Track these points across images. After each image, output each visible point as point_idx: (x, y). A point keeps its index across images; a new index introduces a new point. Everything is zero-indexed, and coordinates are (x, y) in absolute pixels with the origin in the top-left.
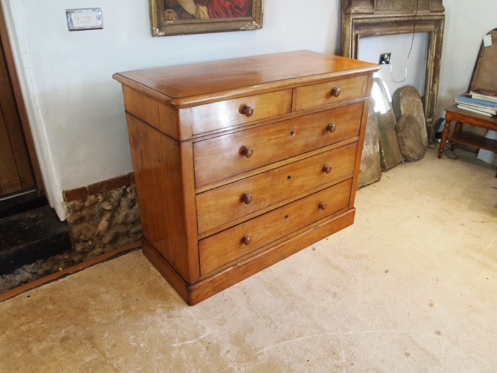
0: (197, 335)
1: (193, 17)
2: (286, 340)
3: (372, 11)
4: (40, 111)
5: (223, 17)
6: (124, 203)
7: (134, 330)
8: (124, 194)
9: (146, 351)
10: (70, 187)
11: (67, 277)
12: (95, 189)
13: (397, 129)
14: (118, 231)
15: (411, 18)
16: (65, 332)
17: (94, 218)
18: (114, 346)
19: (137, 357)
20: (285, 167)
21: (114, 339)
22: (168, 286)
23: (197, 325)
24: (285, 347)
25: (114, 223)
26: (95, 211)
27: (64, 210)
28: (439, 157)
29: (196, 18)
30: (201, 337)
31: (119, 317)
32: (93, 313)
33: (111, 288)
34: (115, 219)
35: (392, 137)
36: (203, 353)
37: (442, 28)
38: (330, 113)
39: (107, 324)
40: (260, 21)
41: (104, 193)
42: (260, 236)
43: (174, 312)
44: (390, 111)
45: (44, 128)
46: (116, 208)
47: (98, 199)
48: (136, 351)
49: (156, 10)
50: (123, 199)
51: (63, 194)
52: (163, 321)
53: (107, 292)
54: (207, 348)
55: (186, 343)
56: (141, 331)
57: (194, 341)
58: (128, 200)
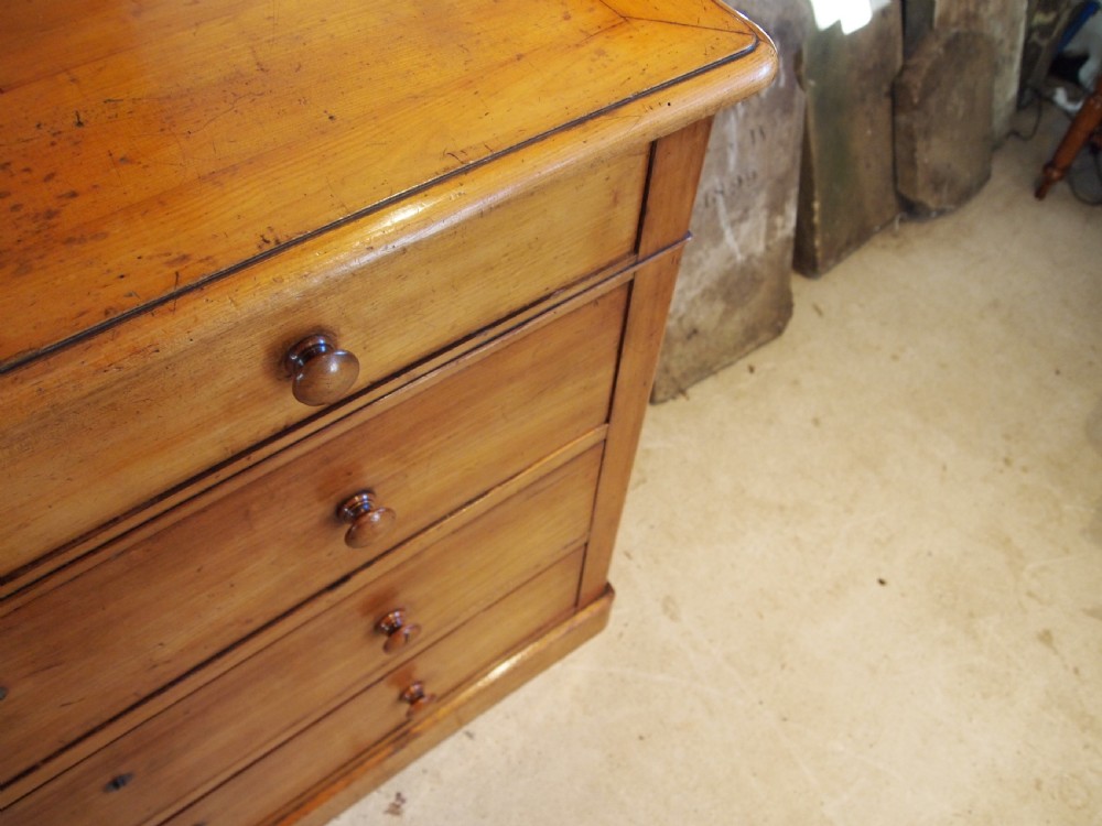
13: (897, 96)
28: (1040, 194)
35: (868, 137)
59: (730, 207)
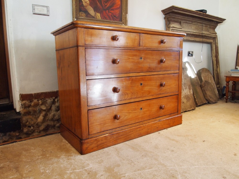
0: (83, 167)
1: (93, 17)
2: (141, 170)
3: (181, 28)
4: (13, 49)
5: (108, 20)
6: (53, 108)
7: (45, 165)
8: (54, 102)
9: (49, 174)
10: (24, 93)
11: (14, 143)
12: (38, 96)
14: (48, 124)
15: (200, 34)
16: (2, 165)
17: (36, 114)
18: (30, 171)
19: (42, 177)
20: (139, 77)
21: (31, 168)
22: (71, 147)
23: (84, 163)
24: (140, 174)
25: (47, 119)
26: (37, 109)
27: (19, 105)
28: (226, 102)
29: (95, 18)
30: (86, 169)
31: (38, 159)
32: (23, 157)
33: (38, 147)
34: (48, 116)
35: (199, 90)
36: (85, 176)
37: (217, 41)
38: (161, 53)
39: (29, 162)
40: (126, 23)
41: (43, 100)
42: (126, 118)
43: (72, 157)
44: (196, 77)
45: (14, 58)
46: (49, 110)
47: (39, 103)
48: (43, 174)
49: (75, 10)
50: (53, 106)
51: (20, 96)
52: (64, 161)
53: (35, 149)
54: (89, 174)
55: (76, 171)
56: (49, 165)
57: (81, 170)
58: (56, 106)
59: (184, 87)
